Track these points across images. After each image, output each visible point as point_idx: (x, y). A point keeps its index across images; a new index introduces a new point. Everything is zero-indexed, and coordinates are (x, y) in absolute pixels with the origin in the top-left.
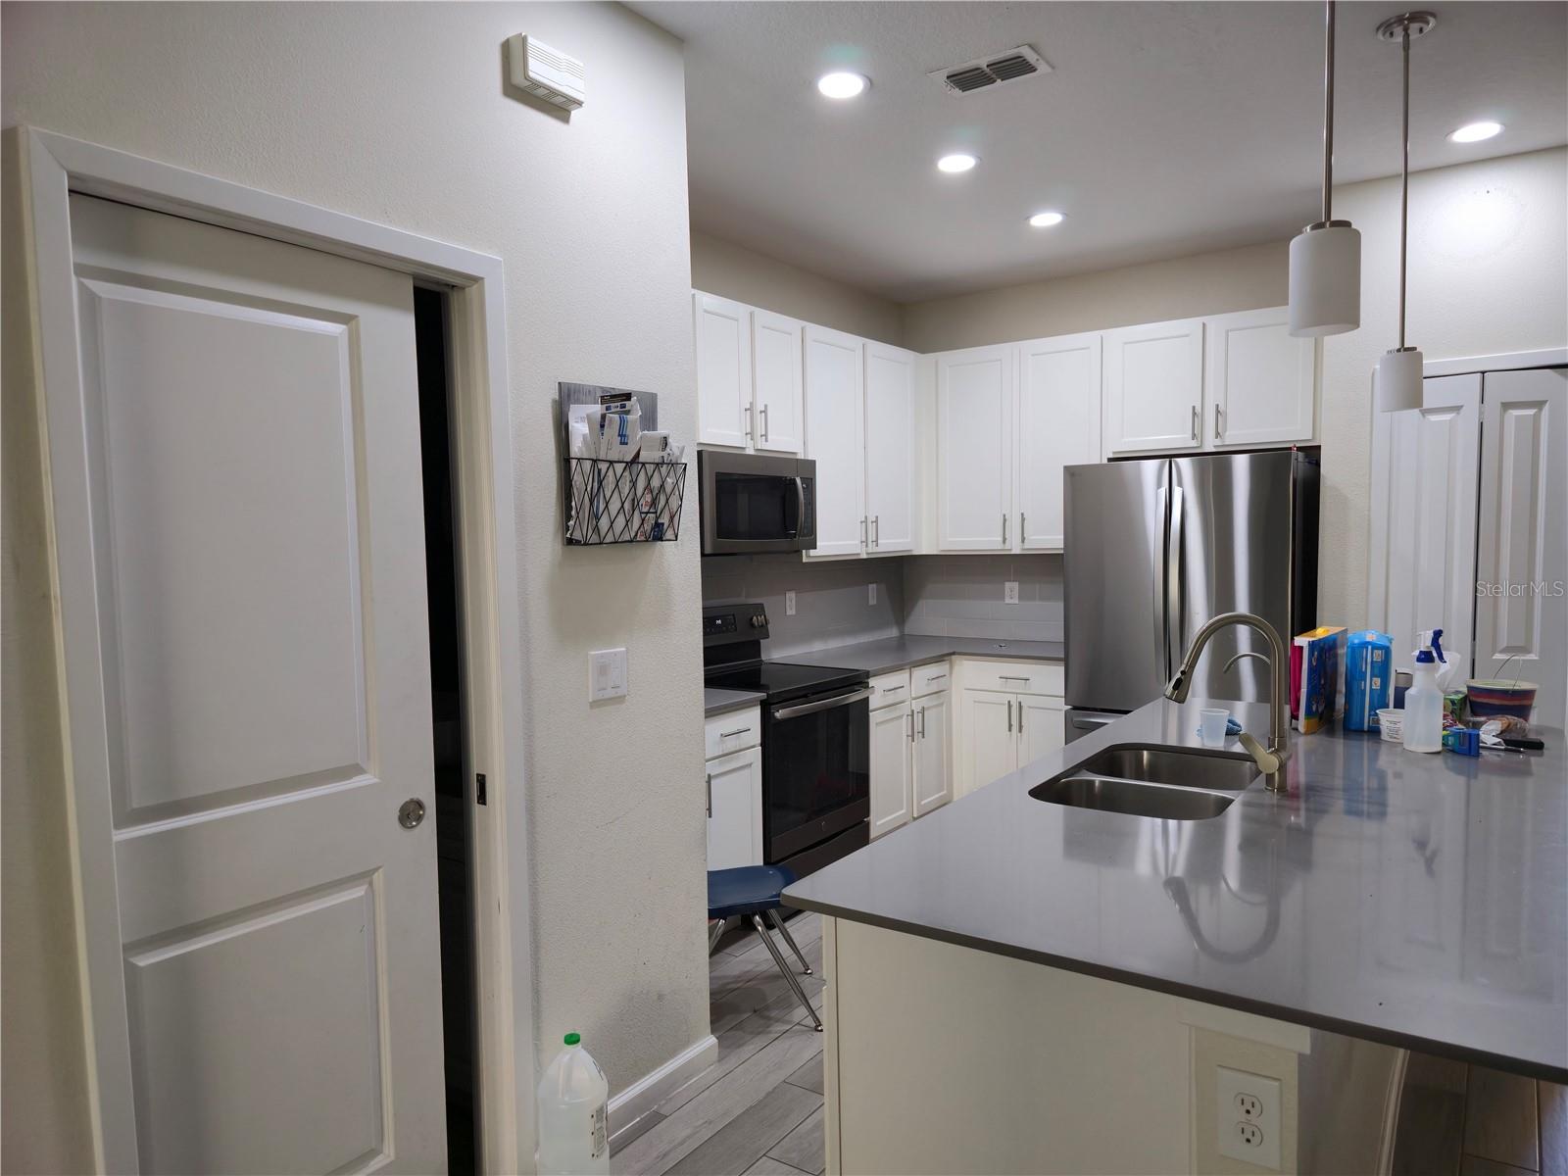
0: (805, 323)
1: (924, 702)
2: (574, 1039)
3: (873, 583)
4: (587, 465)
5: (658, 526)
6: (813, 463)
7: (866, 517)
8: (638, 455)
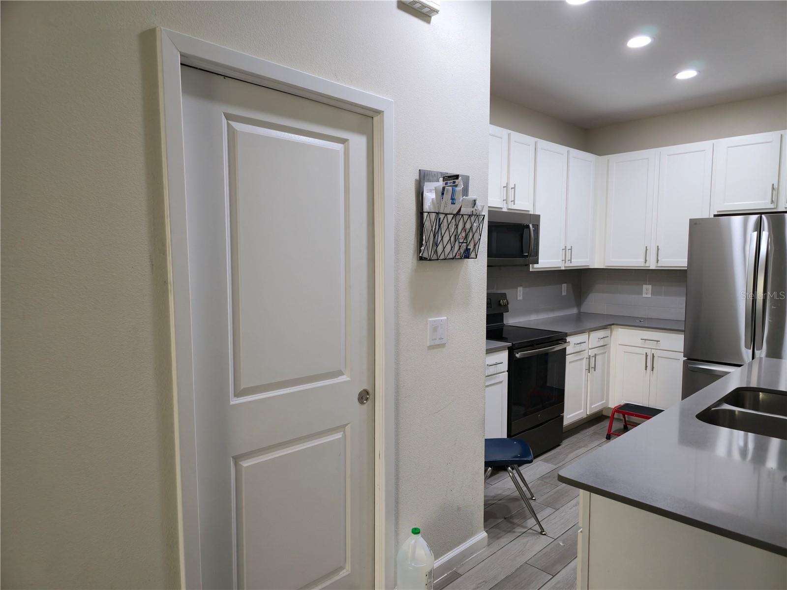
0: (536, 139)
1: (595, 351)
2: (417, 531)
3: (565, 283)
4: (433, 216)
5: (467, 250)
6: (539, 216)
7: (566, 247)
8: (460, 210)
